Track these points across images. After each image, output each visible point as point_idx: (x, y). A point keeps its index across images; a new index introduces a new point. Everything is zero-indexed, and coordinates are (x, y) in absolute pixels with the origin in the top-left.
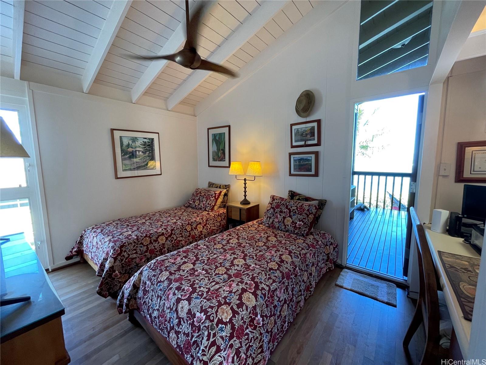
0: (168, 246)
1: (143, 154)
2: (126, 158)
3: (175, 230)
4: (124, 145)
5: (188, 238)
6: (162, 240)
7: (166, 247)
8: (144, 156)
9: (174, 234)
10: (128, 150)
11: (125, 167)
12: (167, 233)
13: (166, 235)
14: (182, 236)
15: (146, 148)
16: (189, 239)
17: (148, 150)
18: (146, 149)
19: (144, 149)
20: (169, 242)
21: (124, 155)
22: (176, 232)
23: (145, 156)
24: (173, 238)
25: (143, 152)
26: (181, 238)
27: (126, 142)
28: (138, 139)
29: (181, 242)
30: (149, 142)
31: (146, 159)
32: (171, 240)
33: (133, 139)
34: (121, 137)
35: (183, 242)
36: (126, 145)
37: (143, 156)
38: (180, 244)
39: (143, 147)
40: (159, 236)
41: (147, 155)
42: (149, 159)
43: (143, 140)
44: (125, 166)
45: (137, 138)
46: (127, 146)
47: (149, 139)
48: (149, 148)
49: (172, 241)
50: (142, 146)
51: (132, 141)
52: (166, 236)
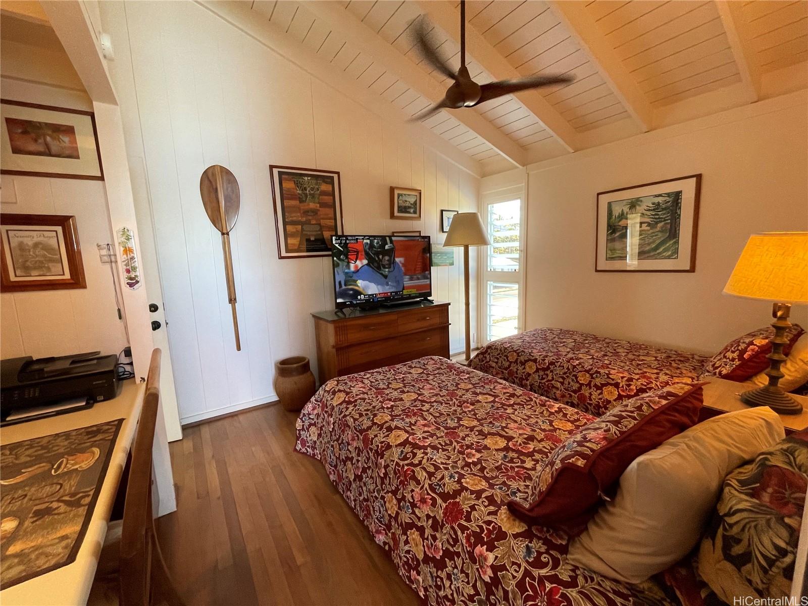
0: (533, 382)
1: (649, 228)
2: (615, 238)
3: (556, 366)
4: (614, 217)
5: (572, 393)
6: (530, 367)
7: (529, 381)
8: (651, 231)
9: (552, 371)
10: (620, 224)
11: (610, 254)
12: (542, 363)
13: (540, 365)
14: (562, 383)
15: (658, 215)
16: (571, 396)
17: (662, 218)
18: (657, 217)
19: (652, 218)
20: (537, 377)
21: (611, 233)
22: (556, 370)
23: (653, 233)
24: (547, 375)
25: (649, 224)
26: (559, 385)
27: (617, 211)
28: (641, 201)
29: (554, 390)
30: (669, 202)
31: (654, 238)
32: (542, 376)
33: (632, 202)
34: (610, 204)
35: (557, 392)
36: (617, 215)
37: (649, 232)
38: (552, 393)
39: (652, 215)
40: (530, 360)
41: (658, 229)
42: (661, 237)
43: (652, 202)
44: (612, 252)
45: (641, 199)
46: (619, 216)
47: (669, 195)
48: (664, 214)
49: (543, 379)
50: (648, 213)
51: (629, 206)
52: (539, 367)
